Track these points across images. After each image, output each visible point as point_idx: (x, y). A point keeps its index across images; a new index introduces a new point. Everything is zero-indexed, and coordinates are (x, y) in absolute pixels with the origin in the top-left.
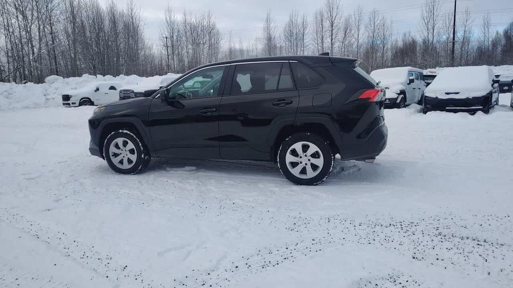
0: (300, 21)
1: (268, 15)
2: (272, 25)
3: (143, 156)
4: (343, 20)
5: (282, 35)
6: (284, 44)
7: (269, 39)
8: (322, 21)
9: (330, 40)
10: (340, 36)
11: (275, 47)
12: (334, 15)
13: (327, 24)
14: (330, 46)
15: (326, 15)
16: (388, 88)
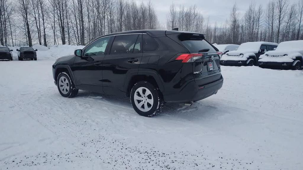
0: (257, 9)
1: (235, 6)
2: (236, 12)
3: (71, 88)
4: (289, 7)
5: (244, 18)
6: (245, 24)
7: (235, 21)
8: (273, 9)
9: (278, 22)
10: (286, 18)
11: (238, 27)
12: (283, 4)
13: (277, 11)
14: (278, 25)
15: (276, 5)
16: (287, 55)
